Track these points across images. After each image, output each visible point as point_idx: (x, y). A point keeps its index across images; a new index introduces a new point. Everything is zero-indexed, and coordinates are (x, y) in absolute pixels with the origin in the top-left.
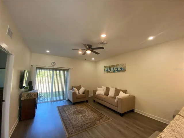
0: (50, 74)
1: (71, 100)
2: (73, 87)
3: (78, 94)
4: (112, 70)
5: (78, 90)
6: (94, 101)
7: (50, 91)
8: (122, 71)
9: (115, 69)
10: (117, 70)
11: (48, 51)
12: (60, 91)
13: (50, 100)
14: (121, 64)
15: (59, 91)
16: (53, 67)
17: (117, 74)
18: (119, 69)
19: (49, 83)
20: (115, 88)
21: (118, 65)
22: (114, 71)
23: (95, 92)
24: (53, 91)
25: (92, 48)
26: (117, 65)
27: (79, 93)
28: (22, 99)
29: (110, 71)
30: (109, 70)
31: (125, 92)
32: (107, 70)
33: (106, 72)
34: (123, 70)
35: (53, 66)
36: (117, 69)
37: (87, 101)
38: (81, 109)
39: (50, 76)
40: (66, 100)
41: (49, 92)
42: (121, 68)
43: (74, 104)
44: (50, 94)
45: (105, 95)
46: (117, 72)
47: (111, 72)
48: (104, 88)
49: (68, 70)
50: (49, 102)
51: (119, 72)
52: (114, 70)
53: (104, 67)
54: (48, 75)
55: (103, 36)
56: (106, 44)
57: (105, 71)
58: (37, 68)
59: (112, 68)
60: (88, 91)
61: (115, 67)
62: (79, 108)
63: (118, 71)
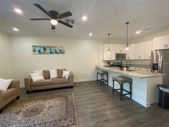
4: (48, 51)
6: (28, 92)
8: (61, 53)
9: (53, 50)
14: (59, 47)
18: (58, 51)
21: (57, 47)
22: (51, 53)
26: (54, 47)
29: (45, 52)
33: (37, 52)
36: (56, 50)
42: (60, 50)
45: (45, 79)
46: (56, 54)
47: (47, 54)
48: (39, 72)
51: (58, 54)
52: (51, 51)
53: (33, 46)
57: (34, 51)
59: (48, 49)
61: (53, 49)
63: (56, 52)
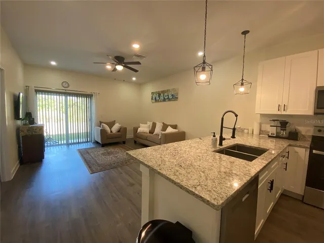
0: (61, 105)
1: (99, 141)
2: (101, 123)
3: (109, 131)
4: (162, 98)
5: (111, 128)
6: (135, 142)
7: (65, 133)
8: (173, 99)
9: (166, 96)
10: (168, 98)
11: (53, 63)
12: (82, 132)
13: (65, 142)
14: (172, 89)
15: (79, 132)
16: (66, 90)
17: (167, 103)
18: (170, 97)
19: (62, 121)
20: (163, 123)
22: (164, 100)
23: (136, 130)
24: (70, 132)
25: (125, 61)
26: (168, 91)
27: (111, 132)
28: (21, 134)
29: (160, 99)
30: (158, 98)
31: (175, 127)
32: (155, 98)
33: (154, 101)
34: (175, 98)
35: (64, 88)
36: (168, 96)
37: (124, 143)
38: (113, 150)
39: (61, 109)
40: (91, 142)
41: (62, 133)
42: (173, 95)
43: (103, 145)
44: (65, 137)
45: (150, 133)
47: (161, 101)
48: (150, 124)
49: (92, 95)
50: (64, 144)
52: (164, 97)
53: (152, 93)
54: (58, 106)
55: (136, 46)
56: (144, 57)
57: (152, 99)
58: (37, 91)
59: (162, 95)
60: (125, 129)
61: (166, 94)
62: (111, 149)
63: (169, 100)
